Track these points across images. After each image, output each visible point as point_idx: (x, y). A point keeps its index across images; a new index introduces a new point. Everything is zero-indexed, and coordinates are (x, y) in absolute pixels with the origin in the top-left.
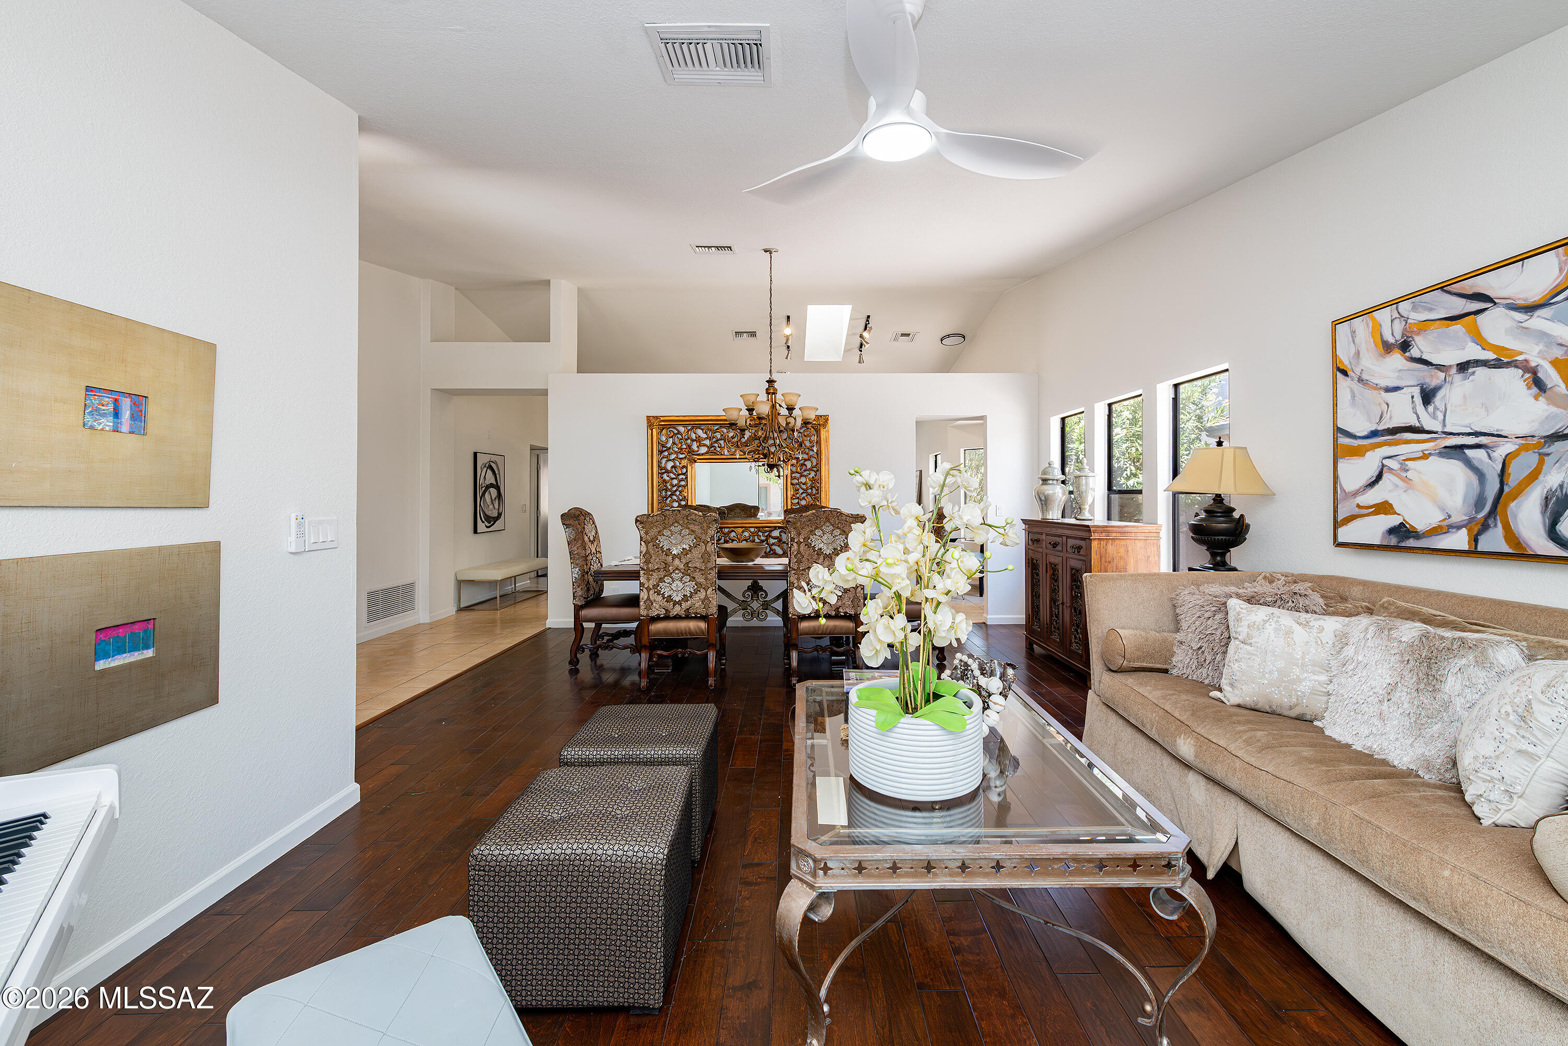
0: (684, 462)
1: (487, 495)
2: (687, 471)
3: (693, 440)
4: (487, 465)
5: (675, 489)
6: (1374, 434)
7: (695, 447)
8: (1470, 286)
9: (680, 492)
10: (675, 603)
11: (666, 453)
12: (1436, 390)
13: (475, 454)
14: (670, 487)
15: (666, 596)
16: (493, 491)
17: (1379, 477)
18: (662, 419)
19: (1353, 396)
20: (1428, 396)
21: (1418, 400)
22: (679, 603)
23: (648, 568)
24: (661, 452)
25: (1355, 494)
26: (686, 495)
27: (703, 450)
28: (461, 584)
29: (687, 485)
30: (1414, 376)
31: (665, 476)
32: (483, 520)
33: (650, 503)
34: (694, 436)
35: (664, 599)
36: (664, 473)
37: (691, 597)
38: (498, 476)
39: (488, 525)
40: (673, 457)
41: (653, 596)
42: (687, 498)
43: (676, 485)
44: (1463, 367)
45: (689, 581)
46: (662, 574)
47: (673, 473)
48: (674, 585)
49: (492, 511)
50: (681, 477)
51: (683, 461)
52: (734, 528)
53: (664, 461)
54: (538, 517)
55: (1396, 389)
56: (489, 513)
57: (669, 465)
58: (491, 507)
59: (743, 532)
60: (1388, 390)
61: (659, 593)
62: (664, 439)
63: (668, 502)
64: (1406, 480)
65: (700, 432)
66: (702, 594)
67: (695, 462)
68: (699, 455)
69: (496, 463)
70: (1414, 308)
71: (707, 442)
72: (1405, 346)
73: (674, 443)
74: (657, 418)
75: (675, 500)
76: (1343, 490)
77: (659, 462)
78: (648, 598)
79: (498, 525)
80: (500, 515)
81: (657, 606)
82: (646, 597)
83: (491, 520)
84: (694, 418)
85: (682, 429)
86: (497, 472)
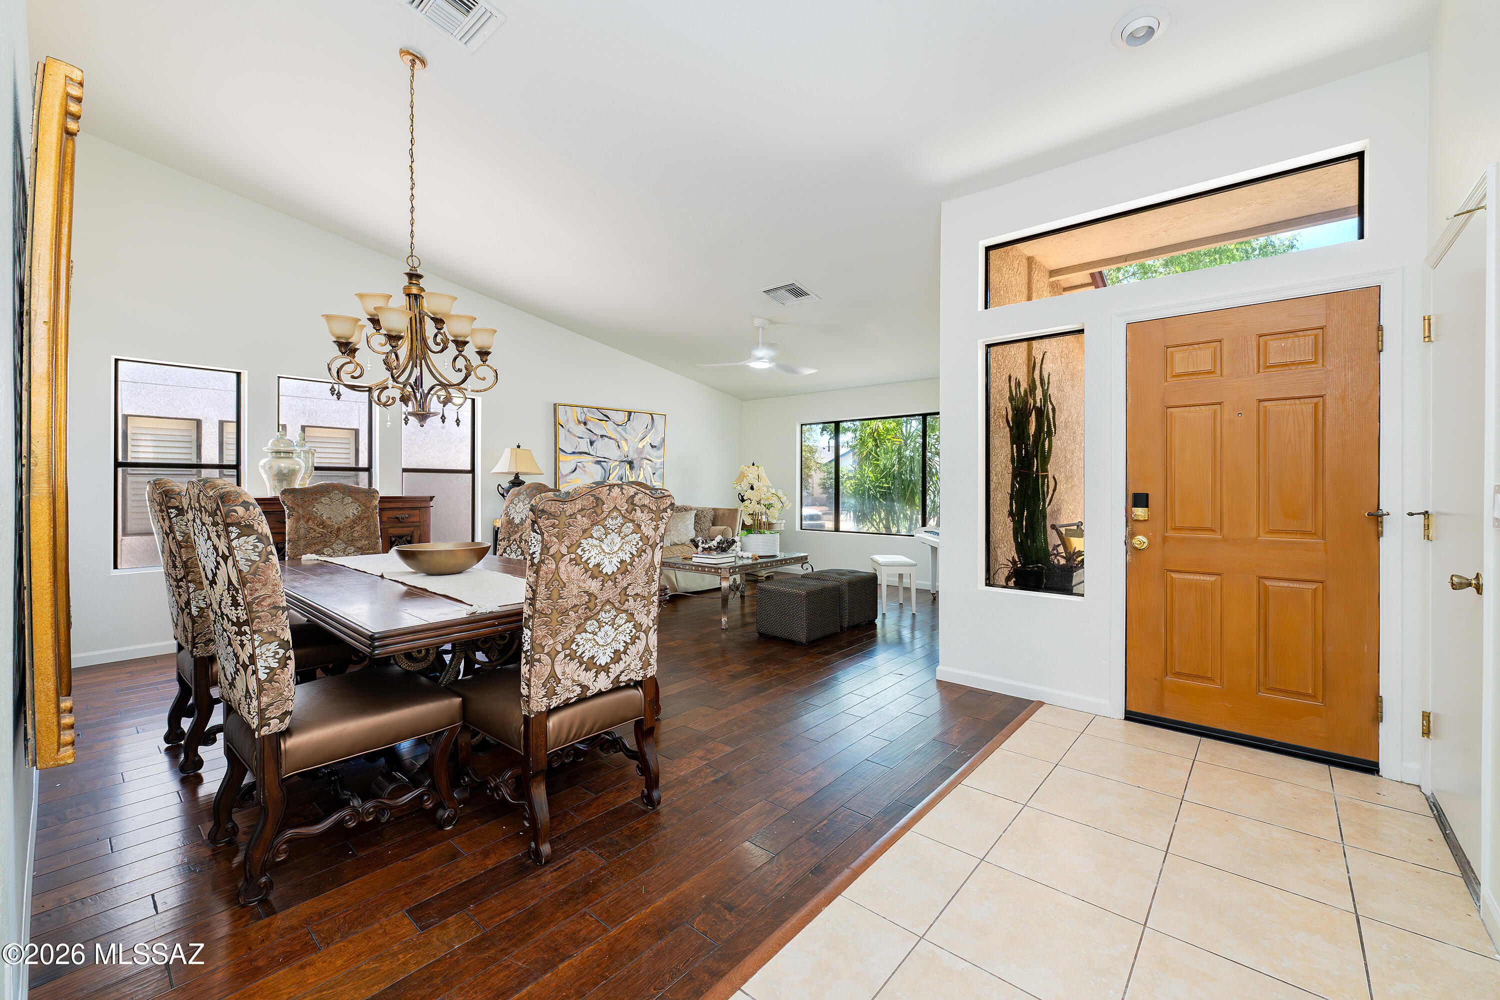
6: (574, 453)
8: (604, 412)
12: (594, 441)
17: (576, 469)
19: (566, 437)
20: (592, 443)
21: (589, 443)
25: (566, 475)
30: (587, 436)
44: (602, 436)
55: (582, 438)
60: (579, 437)
64: (584, 471)
70: (589, 411)
72: (585, 424)
76: (561, 473)
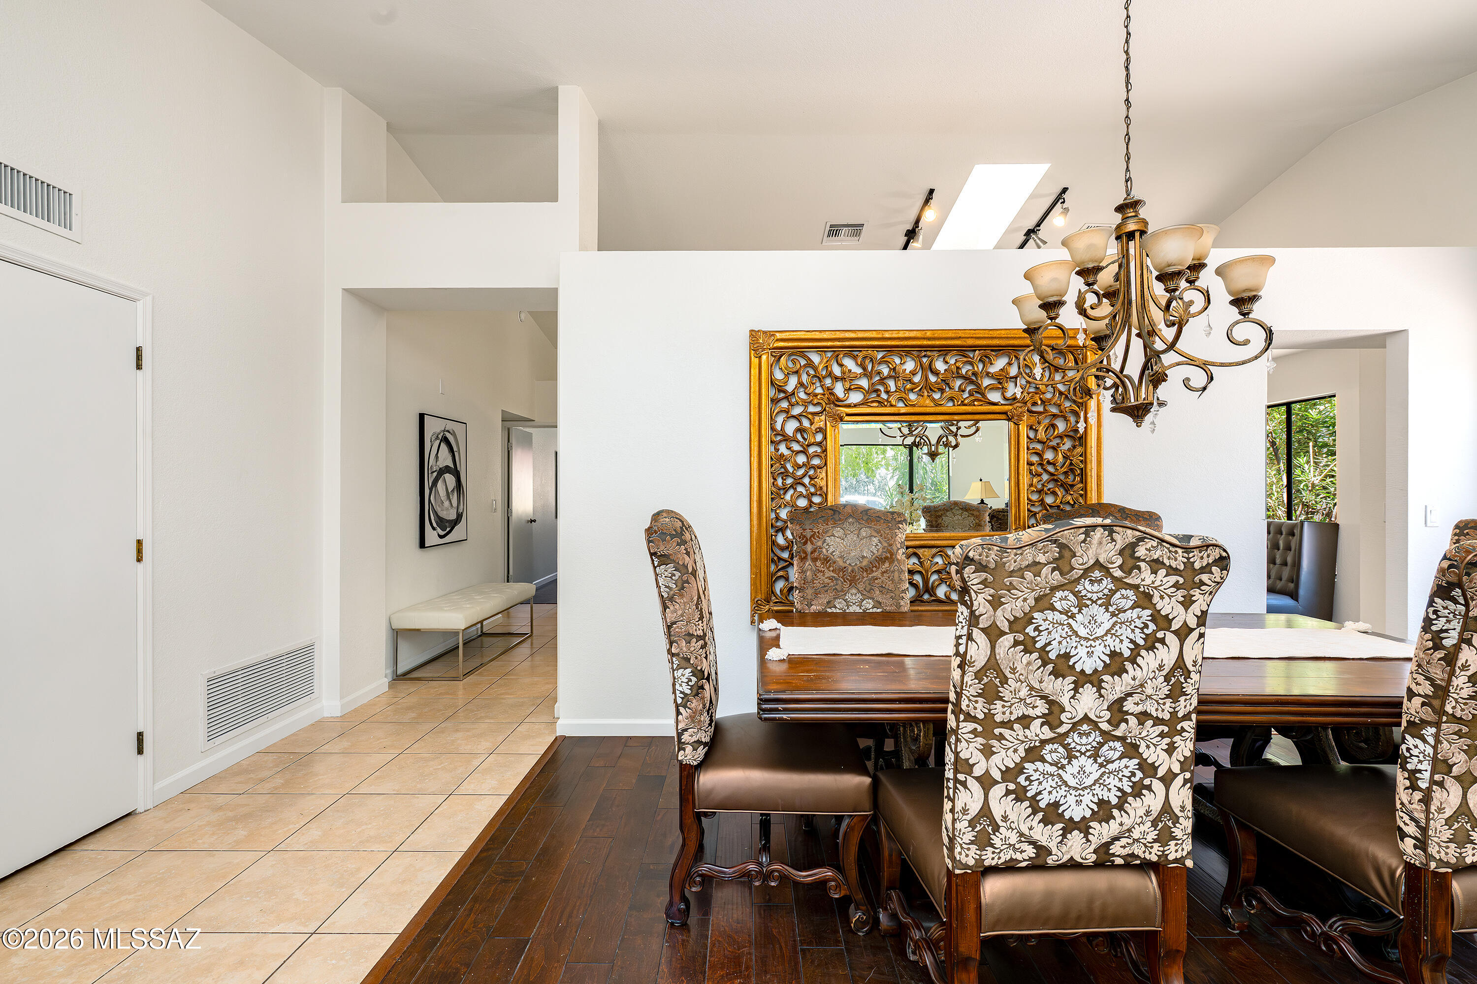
0: (819, 422)
1: (440, 484)
2: (825, 438)
3: (836, 379)
4: (440, 437)
5: (800, 472)
7: (839, 390)
9: (811, 478)
10: (1070, 826)
11: (785, 404)
13: (422, 417)
14: (791, 470)
15: (1043, 804)
16: (450, 479)
18: (779, 336)
22: (1083, 826)
23: (989, 716)
24: (775, 401)
26: (823, 483)
27: (856, 397)
28: (398, 635)
29: (826, 464)
31: (783, 449)
32: (435, 525)
33: (755, 498)
34: (837, 371)
35: (1034, 813)
36: (780, 441)
37: (1120, 807)
38: (456, 454)
39: (442, 533)
40: (797, 411)
41: (1000, 805)
42: (825, 489)
43: (804, 465)
45: (1120, 758)
46: (1038, 731)
47: (798, 442)
48: (1073, 768)
49: (447, 509)
50: (812, 450)
51: (817, 418)
52: (915, 547)
53: (780, 420)
54: (508, 518)
56: (443, 514)
57: (791, 427)
58: (447, 503)
59: (933, 556)
61: (1020, 795)
62: (779, 375)
63: (788, 497)
65: (849, 363)
66: (1153, 801)
67: (841, 419)
68: (849, 406)
69: (454, 434)
71: (864, 383)
73: (801, 384)
74: (770, 334)
75: (801, 495)
77: (773, 422)
78: (985, 811)
79: (457, 533)
80: (459, 516)
81: (1013, 838)
82: (975, 808)
83: (447, 526)
84: (842, 335)
85: (816, 358)
86: (455, 449)
